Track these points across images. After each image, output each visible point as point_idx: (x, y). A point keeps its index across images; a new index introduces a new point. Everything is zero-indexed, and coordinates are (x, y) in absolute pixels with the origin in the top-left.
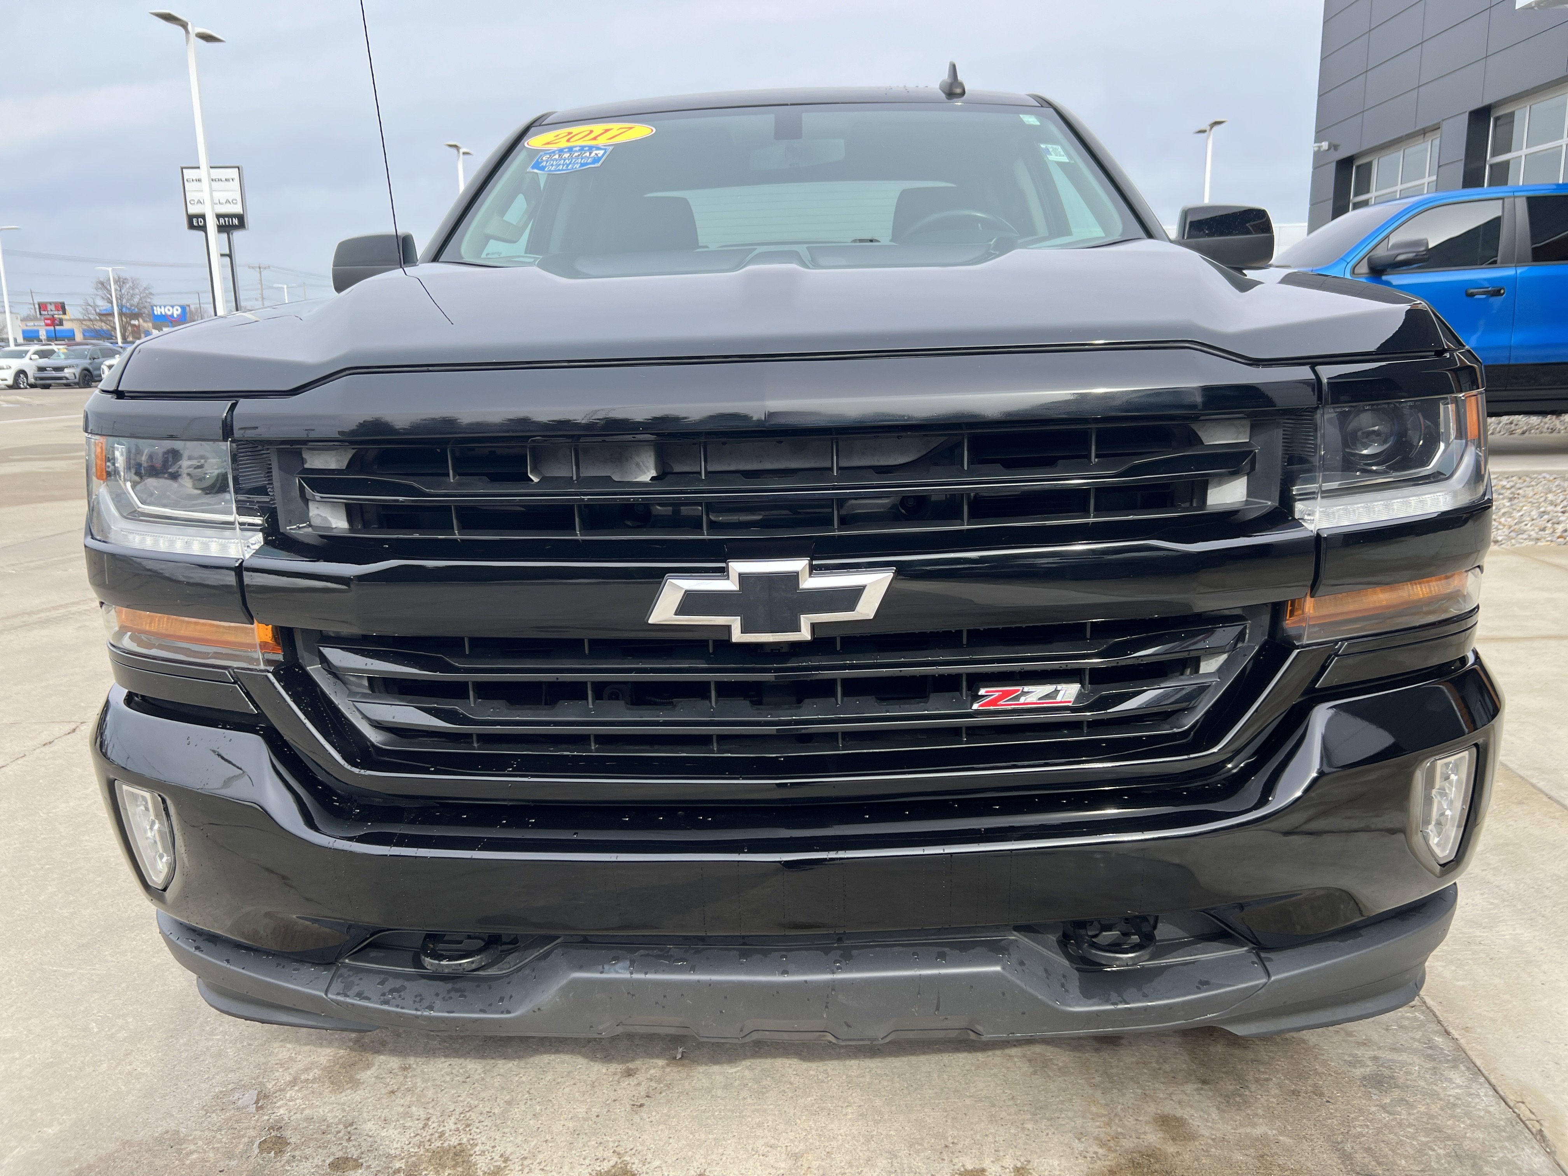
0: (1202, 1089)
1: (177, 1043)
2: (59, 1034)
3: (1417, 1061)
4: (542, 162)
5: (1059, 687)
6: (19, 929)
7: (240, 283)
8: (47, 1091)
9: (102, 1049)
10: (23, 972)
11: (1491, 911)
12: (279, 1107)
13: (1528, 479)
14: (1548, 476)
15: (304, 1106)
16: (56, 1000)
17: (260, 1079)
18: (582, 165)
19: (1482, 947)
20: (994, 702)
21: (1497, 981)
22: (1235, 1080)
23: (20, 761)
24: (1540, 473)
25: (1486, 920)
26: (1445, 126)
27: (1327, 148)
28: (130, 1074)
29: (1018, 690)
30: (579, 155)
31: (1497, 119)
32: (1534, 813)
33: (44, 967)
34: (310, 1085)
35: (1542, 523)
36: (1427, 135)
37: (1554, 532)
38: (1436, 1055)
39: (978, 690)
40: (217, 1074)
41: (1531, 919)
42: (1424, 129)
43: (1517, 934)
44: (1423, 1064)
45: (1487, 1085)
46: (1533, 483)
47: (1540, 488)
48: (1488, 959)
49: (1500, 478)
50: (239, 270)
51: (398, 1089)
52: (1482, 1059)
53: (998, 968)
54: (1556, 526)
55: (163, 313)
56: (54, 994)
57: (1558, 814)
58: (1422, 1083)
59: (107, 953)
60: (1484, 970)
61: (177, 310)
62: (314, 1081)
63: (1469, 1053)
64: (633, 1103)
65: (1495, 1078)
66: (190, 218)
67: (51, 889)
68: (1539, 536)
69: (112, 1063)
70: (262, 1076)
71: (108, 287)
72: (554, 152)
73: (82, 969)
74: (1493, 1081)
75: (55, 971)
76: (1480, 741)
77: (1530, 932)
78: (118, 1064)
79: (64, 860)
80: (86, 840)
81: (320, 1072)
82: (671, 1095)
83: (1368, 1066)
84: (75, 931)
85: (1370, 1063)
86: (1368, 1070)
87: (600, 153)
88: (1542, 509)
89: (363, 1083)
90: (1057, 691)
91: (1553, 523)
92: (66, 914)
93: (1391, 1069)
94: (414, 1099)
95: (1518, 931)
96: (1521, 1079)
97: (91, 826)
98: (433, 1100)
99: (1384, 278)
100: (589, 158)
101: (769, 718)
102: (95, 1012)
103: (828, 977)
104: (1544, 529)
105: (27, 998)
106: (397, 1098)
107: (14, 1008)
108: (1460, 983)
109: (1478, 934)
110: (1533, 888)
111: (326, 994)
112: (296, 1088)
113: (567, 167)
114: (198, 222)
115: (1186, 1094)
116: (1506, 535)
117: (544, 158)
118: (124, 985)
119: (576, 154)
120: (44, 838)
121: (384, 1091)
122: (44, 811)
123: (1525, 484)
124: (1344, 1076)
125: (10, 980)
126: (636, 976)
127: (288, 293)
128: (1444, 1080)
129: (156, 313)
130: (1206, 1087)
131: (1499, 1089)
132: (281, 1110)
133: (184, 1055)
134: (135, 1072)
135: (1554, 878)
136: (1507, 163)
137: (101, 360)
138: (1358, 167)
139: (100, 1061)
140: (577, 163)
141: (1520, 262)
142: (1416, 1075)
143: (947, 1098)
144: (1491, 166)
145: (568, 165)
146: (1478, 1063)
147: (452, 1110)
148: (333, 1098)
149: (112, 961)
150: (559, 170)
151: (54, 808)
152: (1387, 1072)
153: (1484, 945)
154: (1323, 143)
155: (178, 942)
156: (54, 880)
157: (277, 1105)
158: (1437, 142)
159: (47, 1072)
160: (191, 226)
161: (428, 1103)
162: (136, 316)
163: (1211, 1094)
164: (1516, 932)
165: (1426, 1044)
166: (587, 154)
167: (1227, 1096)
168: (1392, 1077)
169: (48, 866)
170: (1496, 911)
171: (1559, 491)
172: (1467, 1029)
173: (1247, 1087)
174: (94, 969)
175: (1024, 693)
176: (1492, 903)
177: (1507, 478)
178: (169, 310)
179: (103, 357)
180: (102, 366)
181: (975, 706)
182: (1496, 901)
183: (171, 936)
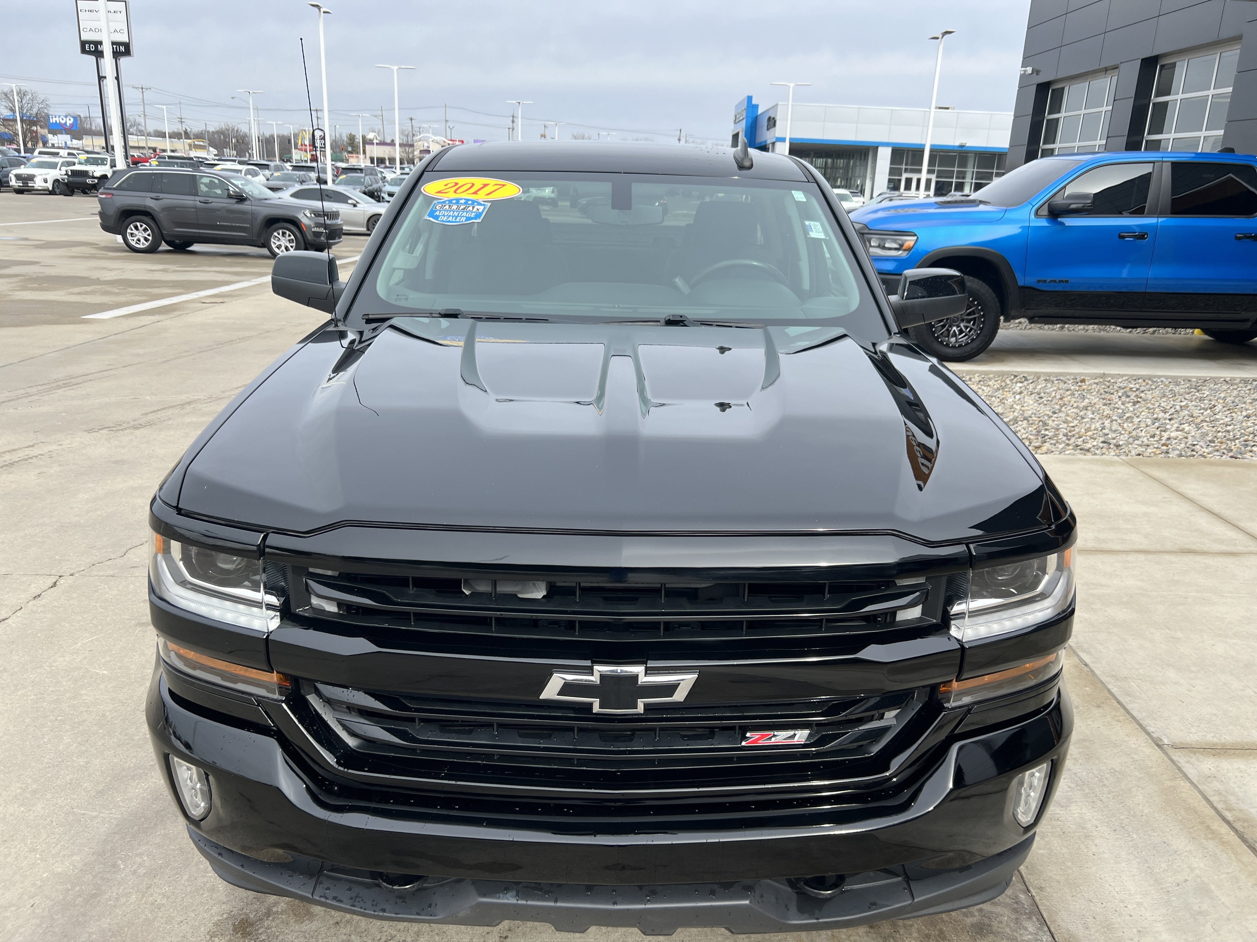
0: (869, 932)
1: (182, 878)
2: (96, 869)
3: (1007, 912)
4: (436, 211)
5: (796, 732)
6: (49, 776)
7: (125, 101)
8: (96, 917)
9: (129, 883)
10: (60, 815)
11: (1069, 794)
12: (261, 934)
13: (1150, 382)
14: (1165, 380)
15: (278, 933)
16: (88, 839)
17: (245, 911)
18: (468, 219)
19: (1059, 822)
20: (755, 741)
21: (1065, 850)
22: (891, 925)
23: (19, 614)
24: (1159, 377)
25: (1064, 801)
26: (1122, 66)
27: (1031, 72)
28: (152, 904)
29: (771, 734)
30: (464, 209)
31: (1162, 67)
32: (1106, 716)
33: (75, 810)
34: (280, 916)
35: (1152, 430)
36: (1108, 72)
37: (1160, 439)
38: (1019, 908)
39: (746, 734)
40: (214, 905)
41: (1093, 802)
42: (1106, 68)
43: (1083, 813)
44: (1010, 915)
45: (1048, 934)
46: (1153, 387)
47: (1157, 392)
48: (1061, 833)
49: (1130, 380)
50: (124, 90)
51: (341, 920)
52: (1048, 912)
53: (747, 902)
54: (1163, 433)
55: (58, 122)
56: (86, 834)
57: (1121, 718)
58: (1008, 930)
59: (119, 799)
60: (1058, 842)
61: (70, 120)
62: (282, 913)
63: (1040, 907)
64: (500, 935)
65: (1054, 928)
66: (83, 44)
67: (67, 740)
68: (1149, 443)
69: (139, 895)
70: (245, 908)
71: (11, 98)
72: (444, 202)
73: (103, 813)
74: (1052, 930)
75: (84, 814)
76: (1055, 757)
77: (1091, 813)
78: (143, 896)
79: (71, 712)
80: (85, 694)
81: (285, 906)
82: (525, 929)
83: (975, 916)
84: (91, 779)
85: (977, 914)
86: (975, 919)
87: (481, 208)
88: (1155, 416)
89: (316, 915)
90: (795, 735)
91: (1161, 431)
92: (82, 763)
93: (990, 918)
94: (352, 929)
95: (1083, 811)
96: (1070, 929)
97: (86, 681)
98: (365, 930)
99: (1059, 219)
100: (472, 212)
101: (612, 748)
102: (119, 851)
103: (642, 906)
104: (1153, 436)
105: (67, 838)
106: (341, 928)
107: (59, 846)
108: (1041, 852)
109: (1058, 811)
110: (1097, 777)
111: (312, 896)
112: (271, 918)
113: (456, 219)
114: (90, 48)
115: (859, 936)
116: (1126, 440)
117: (437, 207)
118: (136, 828)
119: (462, 207)
120: (52, 691)
121: (331, 922)
122: (47, 664)
123: (1148, 387)
124: (959, 923)
125: (52, 822)
126: (520, 902)
127: (167, 112)
128: (1021, 928)
129: (51, 121)
130: (872, 931)
131: (1056, 936)
132: (262, 936)
133: (189, 889)
134: (156, 903)
135: (1112, 771)
136: (1166, 104)
137: (9, 169)
138: (1053, 90)
139: (130, 893)
140: (463, 216)
141: (1161, 214)
142: (1005, 923)
143: (706, 936)
144: (1154, 104)
145: (456, 217)
146: (1045, 916)
147: (379, 938)
148: (297, 927)
149: (124, 807)
150: (449, 222)
151: (55, 661)
152: (986, 921)
153: (1060, 821)
154: (1028, 68)
155: (205, 848)
156: (67, 731)
157: (259, 932)
158: (1115, 79)
159: (93, 901)
160: (84, 51)
161: (362, 932)
162: (35, 123)
163: (875, 936)
164: (1082, 812)
165: (1013, 899)
166: (471, 208)
167: (884, 938)
168: (989, 926)
169: (60, 718)
170: (1071, 794)
171: (1171, 396)
172: (1041, 889)
173: (898, 930)
174: (111, 813)
175: (774, 736)
176: (1069, 787)
177: (1135, 380)
178: (63, 119)
179: (11, 166)
180: (10, 175)
181: (744, 743)
182: (1072, 785)
183: (199, 843)
